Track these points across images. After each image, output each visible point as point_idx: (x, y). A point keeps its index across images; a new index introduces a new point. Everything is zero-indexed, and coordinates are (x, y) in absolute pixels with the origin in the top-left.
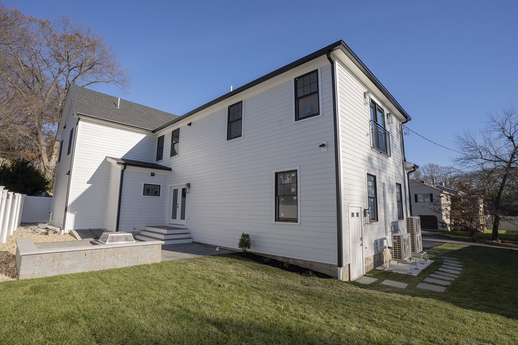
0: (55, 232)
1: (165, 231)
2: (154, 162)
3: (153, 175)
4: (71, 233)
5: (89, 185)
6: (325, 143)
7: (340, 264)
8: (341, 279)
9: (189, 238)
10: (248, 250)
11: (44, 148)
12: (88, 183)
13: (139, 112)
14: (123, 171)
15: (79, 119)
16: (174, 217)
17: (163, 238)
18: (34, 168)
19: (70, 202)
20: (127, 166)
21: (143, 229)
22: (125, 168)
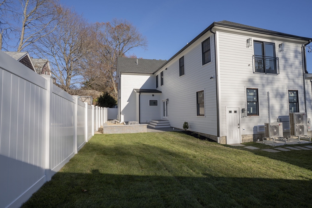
0: (118, 123)
1: (158, 122)
2: (155, 88)
3: (153, 95)
4: (123, 123)
5: (128, 102)
6: (213, 76)
7: (218, 136)
8: (219, 142)
9: (169, 125)
10: (188, 130)
11: (115, 85)
12: (127, 101)
13: (147, 64)
14: (139, 95)
15: (121, 74)
16: (164, 116)
17: (156, 125)
18: (110, 96)
19: (122, 110)
20: (141, 93)
21: (151, 121)
22: (140, 94)
